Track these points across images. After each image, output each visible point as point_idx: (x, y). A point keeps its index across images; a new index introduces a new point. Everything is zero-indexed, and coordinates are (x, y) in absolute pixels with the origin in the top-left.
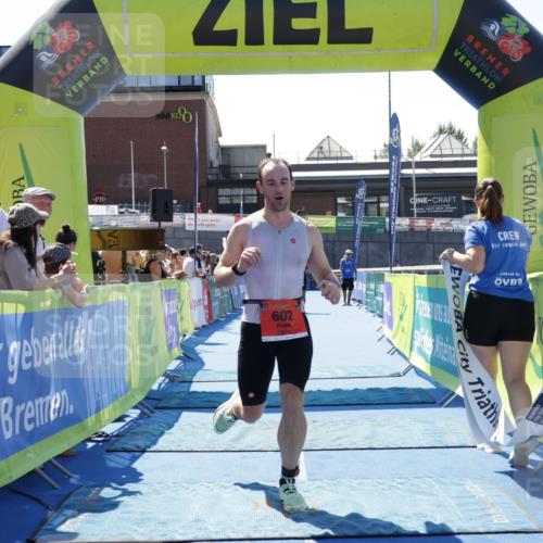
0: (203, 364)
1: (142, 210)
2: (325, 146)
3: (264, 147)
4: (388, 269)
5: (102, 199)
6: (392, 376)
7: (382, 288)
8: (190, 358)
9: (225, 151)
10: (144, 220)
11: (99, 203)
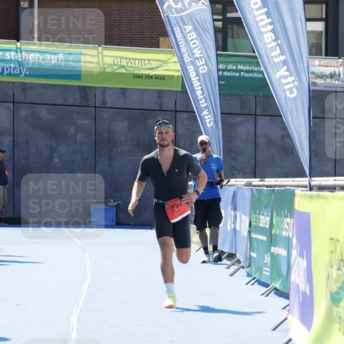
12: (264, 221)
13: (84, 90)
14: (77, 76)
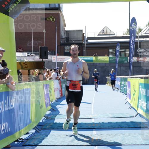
0: (59, 112)
1: (36, 54)
2: (105, 30)
3: (82, 31)
4: (129, 76)
5: (21, 50)
6: (131, 117)
7: (127, 84)
8: (54, 110)
9: (67, 32)
10: (37, 58)
11: (20, 52)
12: (123, 83)
13: (94, 63)
14: (92, 61)
